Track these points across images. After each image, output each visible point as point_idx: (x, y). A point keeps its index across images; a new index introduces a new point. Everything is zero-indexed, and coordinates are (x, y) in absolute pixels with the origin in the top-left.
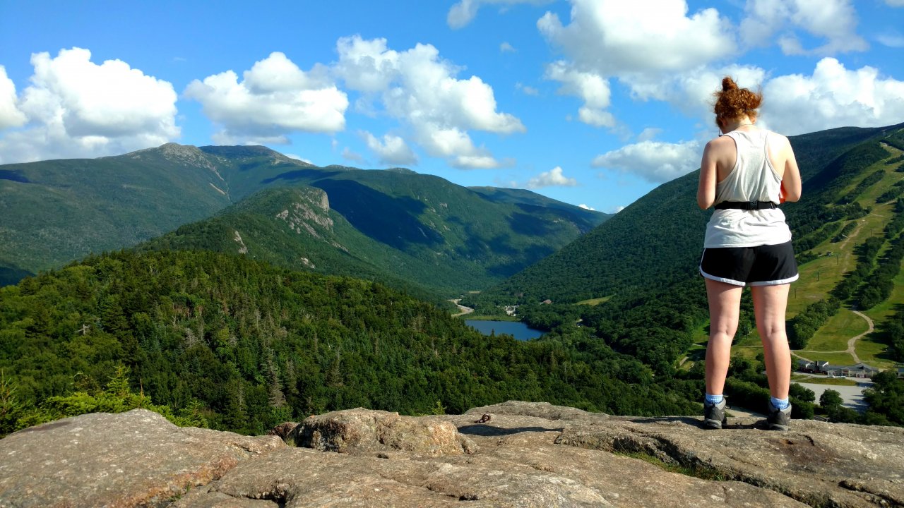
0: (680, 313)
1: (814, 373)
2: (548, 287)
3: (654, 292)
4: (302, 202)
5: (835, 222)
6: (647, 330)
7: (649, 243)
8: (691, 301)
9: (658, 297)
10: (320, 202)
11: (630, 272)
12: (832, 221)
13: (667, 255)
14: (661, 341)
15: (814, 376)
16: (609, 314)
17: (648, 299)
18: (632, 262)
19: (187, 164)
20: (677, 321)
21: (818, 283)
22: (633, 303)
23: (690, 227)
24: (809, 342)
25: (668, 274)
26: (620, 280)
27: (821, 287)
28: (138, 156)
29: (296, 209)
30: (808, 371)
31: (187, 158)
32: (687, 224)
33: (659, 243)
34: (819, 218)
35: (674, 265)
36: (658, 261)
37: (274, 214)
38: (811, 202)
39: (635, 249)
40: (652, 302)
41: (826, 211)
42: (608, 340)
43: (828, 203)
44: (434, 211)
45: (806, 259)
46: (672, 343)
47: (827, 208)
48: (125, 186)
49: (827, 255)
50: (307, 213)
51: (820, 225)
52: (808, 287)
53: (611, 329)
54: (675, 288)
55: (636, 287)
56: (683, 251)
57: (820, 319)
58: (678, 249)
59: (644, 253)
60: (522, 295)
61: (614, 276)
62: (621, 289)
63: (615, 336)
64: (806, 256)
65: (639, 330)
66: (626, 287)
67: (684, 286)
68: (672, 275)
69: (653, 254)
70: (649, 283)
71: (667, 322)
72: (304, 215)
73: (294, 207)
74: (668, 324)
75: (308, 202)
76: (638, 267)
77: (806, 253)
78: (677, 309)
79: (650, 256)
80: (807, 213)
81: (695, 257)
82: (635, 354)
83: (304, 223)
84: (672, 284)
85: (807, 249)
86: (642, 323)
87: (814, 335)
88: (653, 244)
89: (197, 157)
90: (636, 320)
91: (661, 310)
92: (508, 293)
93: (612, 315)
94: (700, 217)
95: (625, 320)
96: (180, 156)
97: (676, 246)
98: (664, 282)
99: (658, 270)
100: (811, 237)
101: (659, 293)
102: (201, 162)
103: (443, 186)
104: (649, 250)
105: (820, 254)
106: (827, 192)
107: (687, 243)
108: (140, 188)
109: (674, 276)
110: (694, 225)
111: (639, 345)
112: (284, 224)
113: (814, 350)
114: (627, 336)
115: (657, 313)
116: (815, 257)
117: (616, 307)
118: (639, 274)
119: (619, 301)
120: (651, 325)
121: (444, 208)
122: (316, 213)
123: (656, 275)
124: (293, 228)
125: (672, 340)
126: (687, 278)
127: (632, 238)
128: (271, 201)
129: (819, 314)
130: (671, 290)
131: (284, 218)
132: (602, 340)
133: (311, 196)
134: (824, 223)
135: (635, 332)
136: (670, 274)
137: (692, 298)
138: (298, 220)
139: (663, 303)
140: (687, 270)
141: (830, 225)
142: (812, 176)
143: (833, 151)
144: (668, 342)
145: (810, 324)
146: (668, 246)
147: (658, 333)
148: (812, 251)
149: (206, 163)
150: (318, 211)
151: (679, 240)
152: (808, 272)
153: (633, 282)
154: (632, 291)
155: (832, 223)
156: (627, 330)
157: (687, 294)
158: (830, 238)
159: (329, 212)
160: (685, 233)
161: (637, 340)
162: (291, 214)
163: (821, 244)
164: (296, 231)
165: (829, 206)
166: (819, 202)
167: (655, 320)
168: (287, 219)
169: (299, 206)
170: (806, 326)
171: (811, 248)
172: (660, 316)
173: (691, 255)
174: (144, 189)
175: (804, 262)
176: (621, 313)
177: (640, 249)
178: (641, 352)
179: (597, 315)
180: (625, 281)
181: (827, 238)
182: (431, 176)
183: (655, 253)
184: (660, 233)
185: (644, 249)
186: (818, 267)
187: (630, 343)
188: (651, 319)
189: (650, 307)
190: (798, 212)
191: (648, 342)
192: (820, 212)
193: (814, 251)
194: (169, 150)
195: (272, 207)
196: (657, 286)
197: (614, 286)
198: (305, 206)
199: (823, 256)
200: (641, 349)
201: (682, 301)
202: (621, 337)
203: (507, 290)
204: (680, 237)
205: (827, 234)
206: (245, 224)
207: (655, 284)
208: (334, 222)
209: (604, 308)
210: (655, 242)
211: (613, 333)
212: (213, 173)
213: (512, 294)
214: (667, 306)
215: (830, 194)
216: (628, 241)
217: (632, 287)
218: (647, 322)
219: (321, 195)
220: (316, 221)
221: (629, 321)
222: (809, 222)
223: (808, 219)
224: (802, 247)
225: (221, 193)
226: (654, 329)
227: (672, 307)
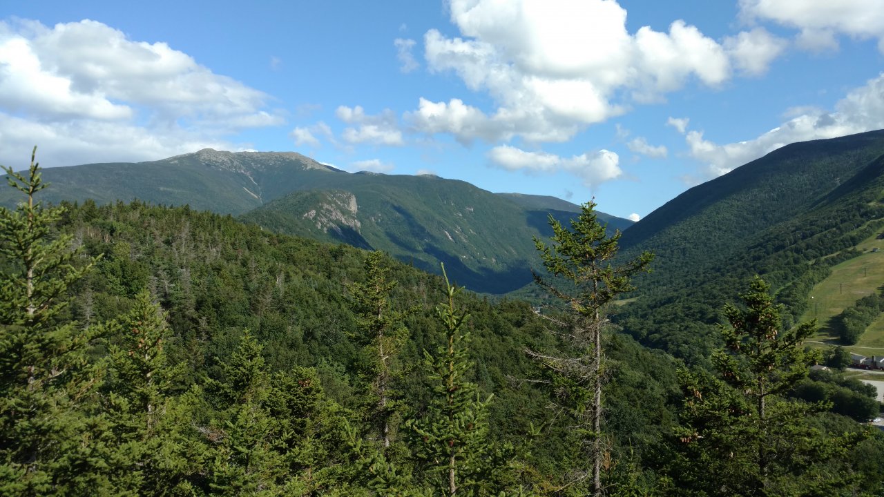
0: (714, 308)
1: (870, 369)
2: (574, 289)
3: (684, 291)
4: (329, 203)
5: (880, 219)
6: (679, 326)
7: (677, 245)
8: (725, 296)
9: (688, 295)
10: (349, 204)
11: (658, 274)
12: (876, 218)
13: (696, 257)
14: (694, 335)
15: (870, 372)
16: (637, 313)
17: (678, 297)
18: (660, 263)
19: (223, 169)
20: (711, 315)
21: (865, 278)
22: (663, 302)
23: (720, 229)
24: (861, 337)
25: (698, 275)
26: (648, 282)
27: (869, 283)
28: (176, 162)
29: (323, 209)
30: (863, 367)
31: (223, 163)
32: (717, 226)
33: (688, 245)
34: (862, 216)
35: (704, 266)
36: (687, 263)
37: (301, 213)
38: (850, 201)
39: (664, 252)
40: (682, 299)
41: (869, 209)
42: (636, 336)
43: (870, 201)
44: (461, 215)
45: (849, 254)
46: (706, 337)
47: (869, 206)
48: (162, 189)
49: (874, 251)
50: (334, 214)
51: (863, 222)
52: (855, 283)
53: (640, 326)
54: (707, 286)
55: (665, 288)
56: (713, 253)
57: (872, 314)
58: (708, 251)
59: (672, 255)
60: (547, 297)
61: (641, 278)
62: (649, 290)
63: (645, 332)
64: (850, 252)
65: (670, 325)
66: (653, 288)
67: (716, 284)
68: (702, 276)
69: (682, 256)
70: (679, 284)
71: (700, 317)
72: (332, 215)
73: (321, 207)
74: (701, 319)
75: (336, 203)
76: (666, 269)
77: (850, 249)
78: (710, 304)
79: (678, 258)
80: (847, 211)
81: (726, 258)
82: (666, 349)
83: (331, 223)
84: (702, 283)
85: (850, 246)
86: (673, 319)
87: (866, 330)
88: (681, 247)
89: (232, 162)
90: (666, 316)
91: (692, 305)
92: (533, 295)
93: (640, 313)
94: (730, 220)
95: (654, 316)
96: (216, 162)
97: (705, 249)
98: (694, 282)
99: (688, 272)
100: (854, 233)
101: (689, 292)
102: (235, 167)
103: (470, 191)
104: (678, 252)
105: (865, 250)
106: (869, 191)
107: (717, 246)
108: (176, 191)
109: (704, 277)
110: (725, 228)
111: (670, 340)
112: (312, 223)
113: (867, 346)
114: (657, 331)
115: (689, 308)
116: (859, 254)
117: (645, 306)
118: (667, 275)
119: (648, 300)
120: (683, 320)
121: (471, 212)
122: (343, 213)
123: (686, 276)
124: (319, 228)
125: (707, 334)
126: (718, 277)
127: (661, 241)
128: (299, 202)
129: (870, 309)
130: (702, 288)
131: (311, 218)
132: (630, 337)
133: (339, 198)
134: (867, 221)
135: (665, 328)
136: (700, 274)
137: (727, 293)
138: (325, 220)
139: (694, 300)
140: (719, 270)
141: (874, 222)
142: (849, 178)
143: (872, 153)
144: (702, 336)
145: (860, 319)
146: (698, 249)
147: (692, 327)
148: (856, 247)
149: (240, 168)
150: (345, 212)
151: (708, 242)
152: (852, 268)
153: (662, 283)
154: (660, 292)
155: (877, 221)
156: (657, 326)
157: (720, 290)
158: (875, 235)
159: (357, 214)
160: (715, 236)
161: (668, 335)
162: (317, 214)
163: (865, 241)
164: (323, 231)
165: (872, 204)
166: (860, 200)
167: (687, 315)
168: (315, 218)
169: (326, 206)
170: (856, 321)
171: (854, 245)
172: (692, 311)
173: (722, 257)
174: (179, 191)
175: (848, 258)
176: (650, 311)
177: (669, 251)
178: (672, 346)
179: (624, 314)
180: (654, 282)
181: (871, 234)
182: (458, 181)
183: (684, 255)
184: (689, 235)
185: (672, 251)
186: (864, 263)
187: (660, 339)
188: (683, 315)
189: (681, 304)
190: (837, 211)
191: (680, 336)
192: (862, 210)
193: (859, 248)
194: (205, 156)
195: (300, 207)
196: (687, 286)
197: (642, 287)
198: (332, 207)
199: (868, 253)
200: (672, 344)
201: (715, 297)
202: (650, 332)
203: (532, 292)
204: (709, 239)
205: (871, 230)
206: (271, 221)
207: (685, 284)
208: (362, 224)
209: (632, 307)
210: (683, 244)
211: (641, 329)
212: (247, 178)
213: (537, 295)
214: (699, 302)
215: (872, 193)
216: (656, 244)
217: (660, 287)
218: (678, 318)
219: (349, 198)
220: (343, 222)
221: (659, 317)
222: (850, 220)
223: (849, 216)
224: (844, 244)
225: (253, 197)
226: (686, 324)
227: (704, 303)
